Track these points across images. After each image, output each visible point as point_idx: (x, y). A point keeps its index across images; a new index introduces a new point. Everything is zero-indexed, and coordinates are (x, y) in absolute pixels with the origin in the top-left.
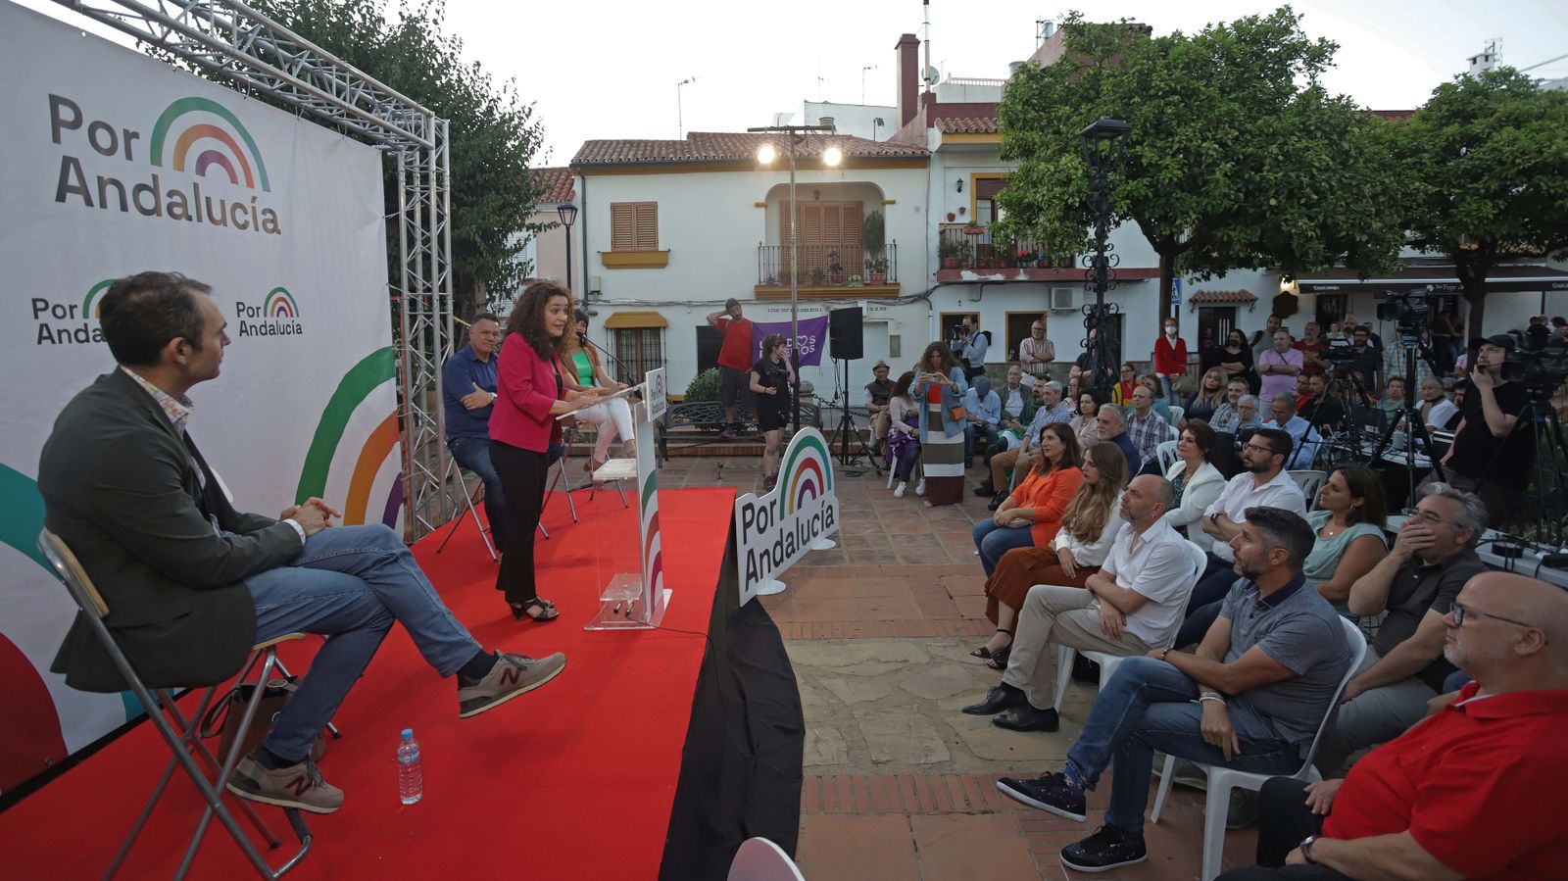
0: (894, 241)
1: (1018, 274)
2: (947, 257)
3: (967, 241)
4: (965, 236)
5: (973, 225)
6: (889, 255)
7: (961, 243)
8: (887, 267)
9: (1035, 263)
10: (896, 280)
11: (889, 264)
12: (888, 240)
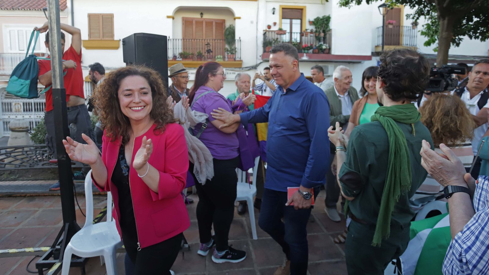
0: (240, 38)
1: (303, 56)
2: (267, 46)
3: (277, 39)
4: (276, 35)
5: (280, 30)
6: (237, 45)
7: (274, 40)
8: (236, 52)
9: (311, 51)
10: (240, 58)
11: (237, 50)
12: (237, 38)
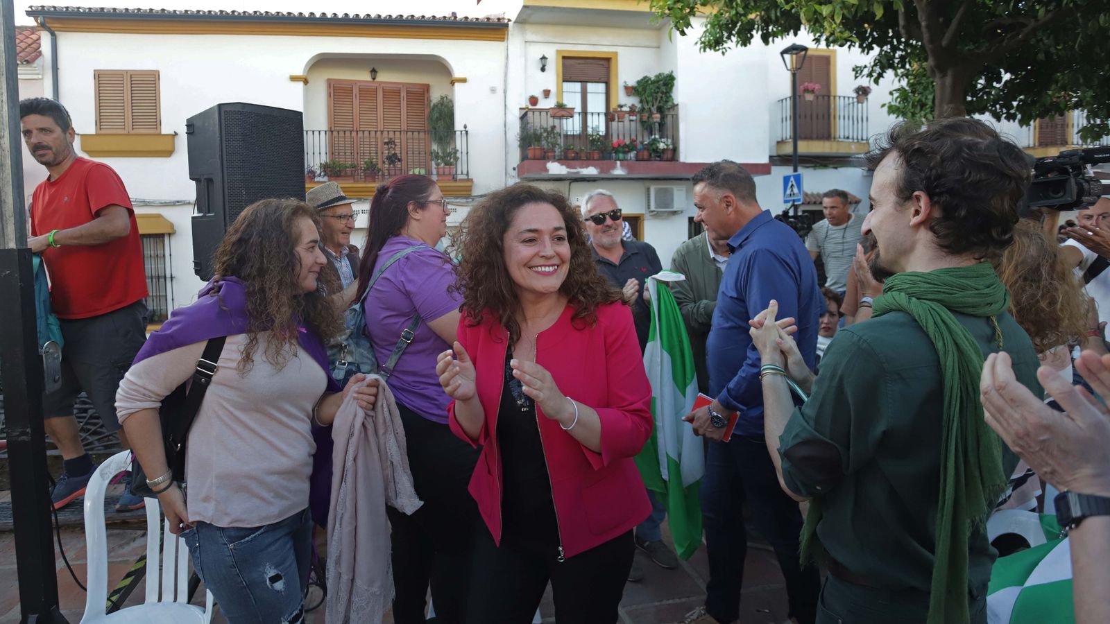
0: (465, 127)
1: (614, 167)
2: (530, 146)
3: (553, 128)
4: (551, 120)
5: (560, 106)
6: (459, 143)
7: (546, 130)
8: (456, 159)
9: (632, 154)
10: (468, 174)
11: (459, 155)
12: (458, 126)
